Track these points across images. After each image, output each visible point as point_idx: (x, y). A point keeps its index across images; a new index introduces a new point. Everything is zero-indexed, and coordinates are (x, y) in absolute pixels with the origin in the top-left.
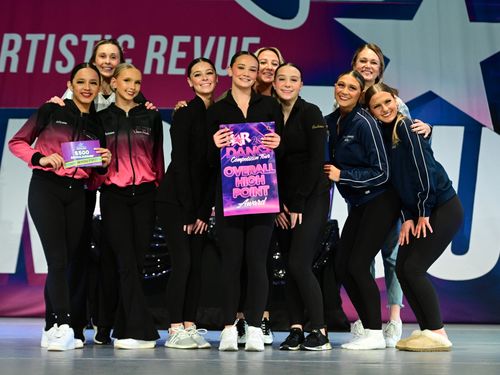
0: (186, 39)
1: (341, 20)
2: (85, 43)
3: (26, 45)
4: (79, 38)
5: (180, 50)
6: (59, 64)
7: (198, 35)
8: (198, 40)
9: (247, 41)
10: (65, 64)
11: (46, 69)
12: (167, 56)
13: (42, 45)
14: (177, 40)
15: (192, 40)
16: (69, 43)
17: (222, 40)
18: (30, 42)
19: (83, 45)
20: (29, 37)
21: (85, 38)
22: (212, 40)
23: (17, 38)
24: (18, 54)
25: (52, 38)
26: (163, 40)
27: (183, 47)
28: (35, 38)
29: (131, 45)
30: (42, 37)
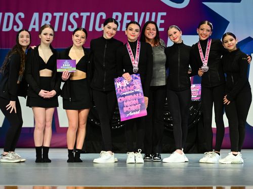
0: (131, 14)
1: (205, 3)
2: (82, 16)
3: (54, 18)
4: (79, 14)
5: (128, 19)
6: (70, 27)
7: (136, 12)
8: (136, 14)
9: (160, 14)
10: (73, 27)
11: (64, 29)
12: (122, 22)
13: (62, 18)
14: (126, 14)
15: (134, 14)
16: (74, 17)
17: (148, 14)
18: (56, 16)
19: (81, 17)
20: (55, 14)
21: (82, 14)
22: (143, 14)
23: (50, 15)
24: (50, 22)
25: (66, 14)
26: (119, 15)
27: (129, 18)
28: (58, 15)
29: (104, 17)
30: (61, 14)
